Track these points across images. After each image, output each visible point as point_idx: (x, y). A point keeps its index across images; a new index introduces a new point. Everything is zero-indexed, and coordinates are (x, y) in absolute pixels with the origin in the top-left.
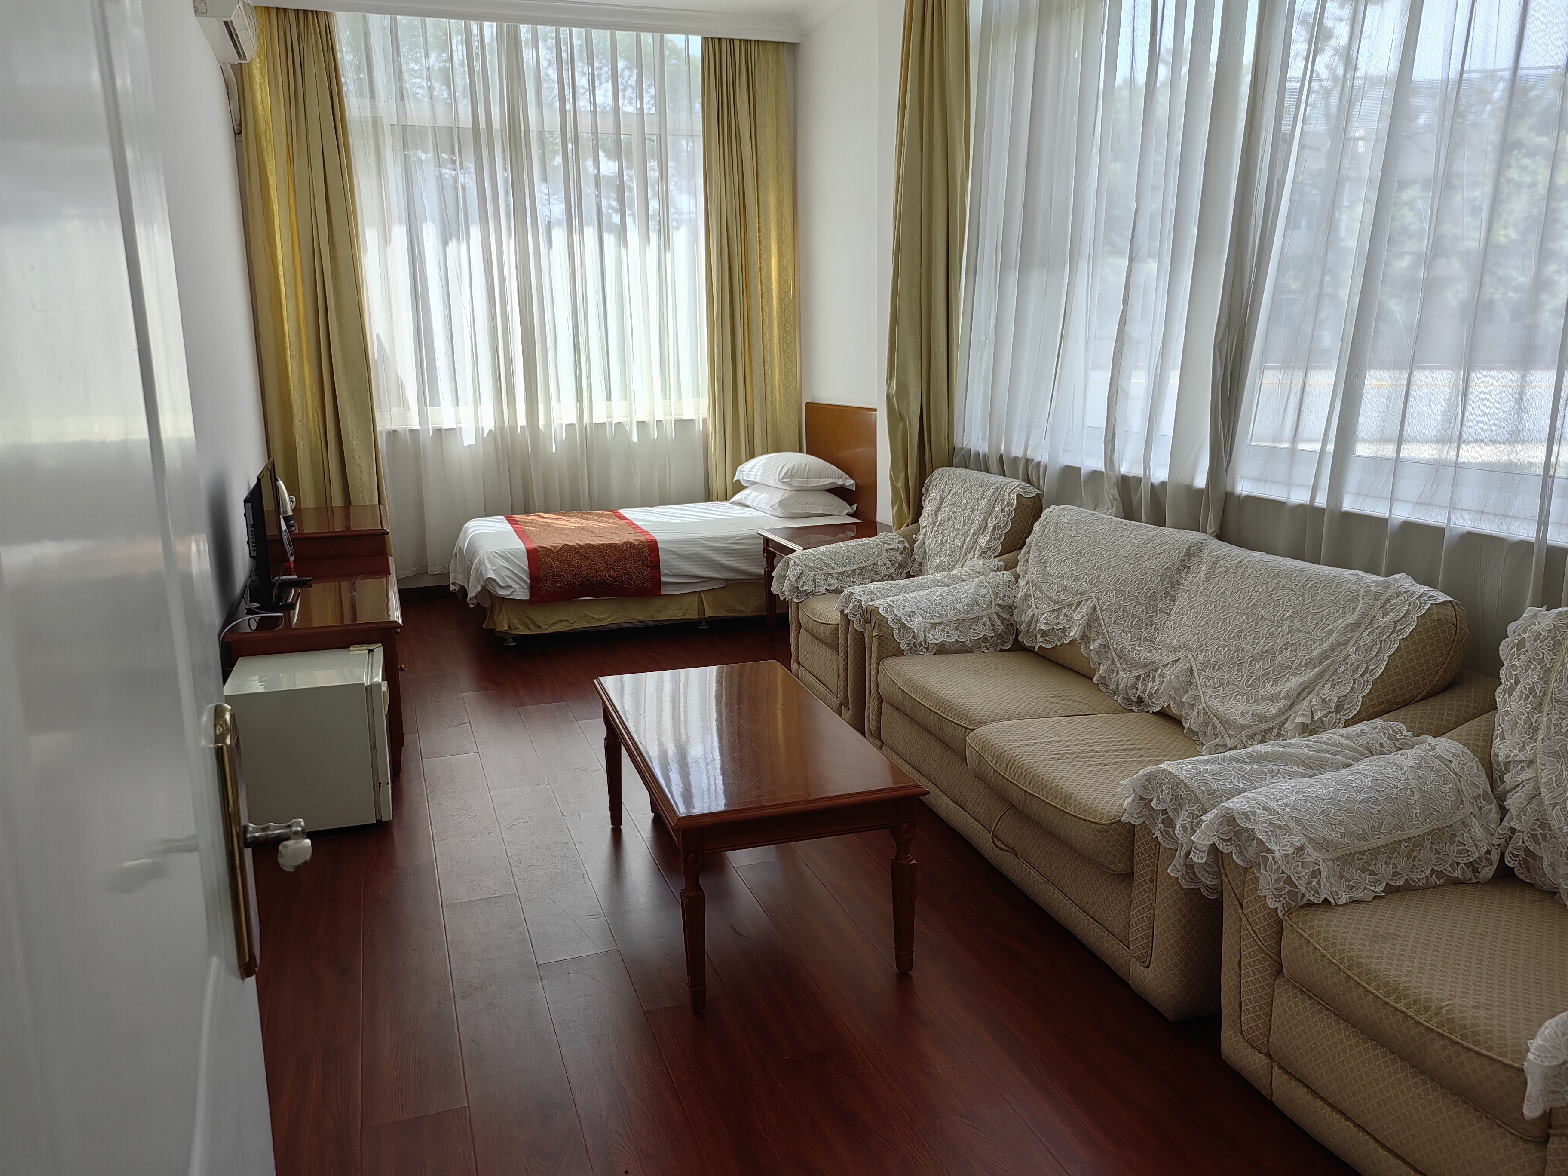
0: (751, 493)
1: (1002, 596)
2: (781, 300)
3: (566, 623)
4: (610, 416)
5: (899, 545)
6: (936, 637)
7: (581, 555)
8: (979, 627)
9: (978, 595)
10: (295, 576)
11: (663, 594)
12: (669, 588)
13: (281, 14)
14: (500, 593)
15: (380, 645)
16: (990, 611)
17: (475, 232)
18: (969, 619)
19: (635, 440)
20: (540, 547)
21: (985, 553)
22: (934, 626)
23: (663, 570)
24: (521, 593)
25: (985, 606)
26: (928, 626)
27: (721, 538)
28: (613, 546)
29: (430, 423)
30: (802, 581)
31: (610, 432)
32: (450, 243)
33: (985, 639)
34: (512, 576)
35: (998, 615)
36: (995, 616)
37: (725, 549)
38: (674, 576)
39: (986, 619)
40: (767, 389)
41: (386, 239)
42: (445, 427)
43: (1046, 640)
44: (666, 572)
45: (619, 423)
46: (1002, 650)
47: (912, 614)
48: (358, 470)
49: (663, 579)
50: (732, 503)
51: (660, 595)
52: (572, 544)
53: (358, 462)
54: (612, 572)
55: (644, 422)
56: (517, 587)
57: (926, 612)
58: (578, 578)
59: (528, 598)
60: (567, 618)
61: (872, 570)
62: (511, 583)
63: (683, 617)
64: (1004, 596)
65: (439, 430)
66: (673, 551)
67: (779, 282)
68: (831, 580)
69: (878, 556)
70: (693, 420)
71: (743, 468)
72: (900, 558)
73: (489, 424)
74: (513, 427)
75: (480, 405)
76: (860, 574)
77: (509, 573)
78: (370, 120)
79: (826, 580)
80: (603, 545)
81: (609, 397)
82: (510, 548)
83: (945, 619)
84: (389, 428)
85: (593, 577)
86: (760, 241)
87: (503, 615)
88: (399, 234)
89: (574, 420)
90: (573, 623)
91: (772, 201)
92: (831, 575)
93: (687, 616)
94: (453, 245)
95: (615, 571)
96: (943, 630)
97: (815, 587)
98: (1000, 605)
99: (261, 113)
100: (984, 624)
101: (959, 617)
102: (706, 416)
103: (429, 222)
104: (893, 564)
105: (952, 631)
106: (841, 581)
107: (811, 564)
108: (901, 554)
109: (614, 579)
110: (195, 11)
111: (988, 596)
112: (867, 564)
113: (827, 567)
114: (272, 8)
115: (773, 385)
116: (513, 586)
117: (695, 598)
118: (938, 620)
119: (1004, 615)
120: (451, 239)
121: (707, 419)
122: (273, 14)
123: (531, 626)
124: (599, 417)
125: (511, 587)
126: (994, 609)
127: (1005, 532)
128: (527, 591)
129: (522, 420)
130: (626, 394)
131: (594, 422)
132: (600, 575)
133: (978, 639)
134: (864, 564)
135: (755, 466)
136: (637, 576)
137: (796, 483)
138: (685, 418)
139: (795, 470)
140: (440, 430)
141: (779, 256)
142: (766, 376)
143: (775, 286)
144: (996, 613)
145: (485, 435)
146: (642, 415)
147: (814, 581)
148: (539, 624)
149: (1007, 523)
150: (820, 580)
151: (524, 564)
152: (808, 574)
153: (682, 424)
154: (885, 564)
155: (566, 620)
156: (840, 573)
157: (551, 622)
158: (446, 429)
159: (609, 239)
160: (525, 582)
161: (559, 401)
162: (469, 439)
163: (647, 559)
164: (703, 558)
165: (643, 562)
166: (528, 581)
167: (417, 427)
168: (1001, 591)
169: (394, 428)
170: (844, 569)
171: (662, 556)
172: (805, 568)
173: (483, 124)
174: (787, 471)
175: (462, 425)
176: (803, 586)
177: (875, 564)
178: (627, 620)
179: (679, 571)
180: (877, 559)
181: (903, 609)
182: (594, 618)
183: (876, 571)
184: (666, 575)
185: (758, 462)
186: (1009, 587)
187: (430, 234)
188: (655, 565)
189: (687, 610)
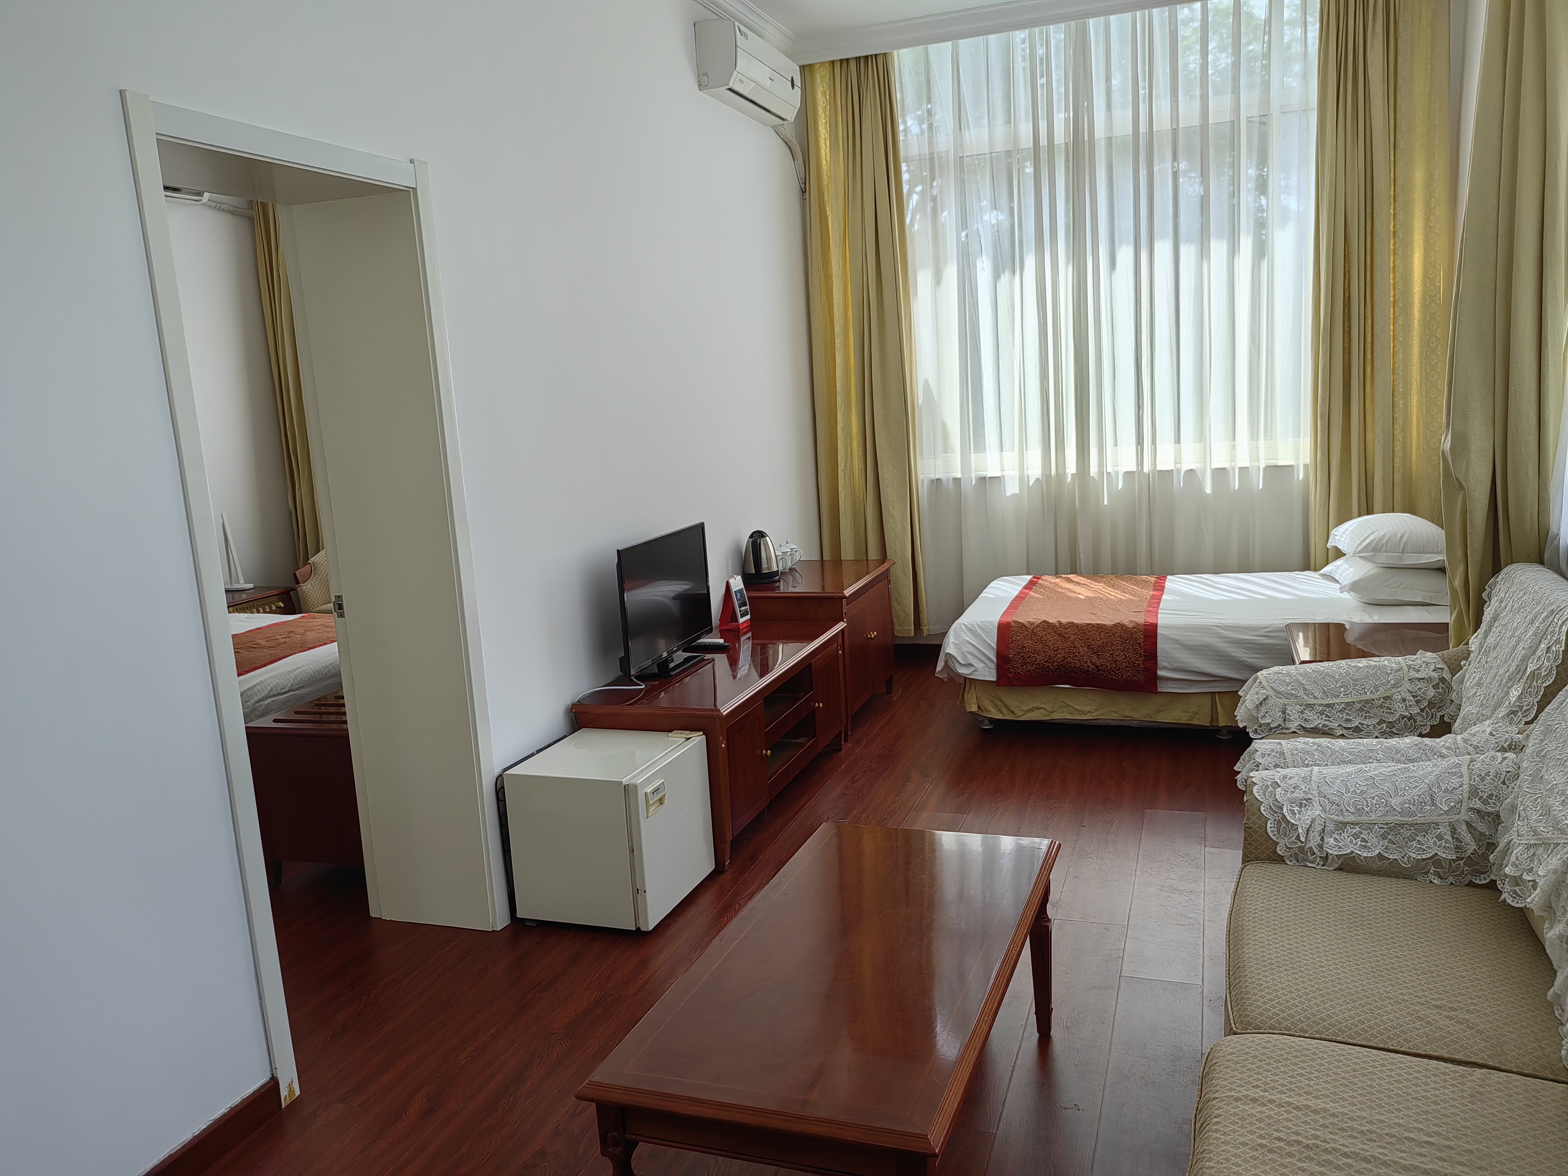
0: (1341, 565)
1: (1485, 796)
2: (1425, 306)
3: (1042, 711)
4: (1178, 461)
5: (1432, 673)
6: (1336, 846)
7: (1059, 634)
8: (1430, 840)
9: (1439, 787)
10: (721, 641)
11: (1159, 690)
12: (1170, 684)
13: (845, 65)
14: (959, 671)
15: (702, 733)
16: (1457, 817)
17: (1030, 262)
18: (1411, 825)
19: (1208, 490)
20: (1015, 622)
21: (1514, 713)
22: (1342, 826)
23: (1161, 661)
24: (986, 672)
25: (1446, 809)
26: (1330, 826)
27: (1246, 628)
28: (1100, 628)
29: (973, 471)
30: (1263, 710)
31: (1179, 482)
32: (1002, 276)
33: (1435, 860)
34: (976, 653)
35: (1469, 825)
36: (1464, 827)
37: (1248, 642)
38: (1175, 670)
39: (1444, 830)
40: (1396, 426)
41: (938, 279)
42: (989, 475)
43: (1515, 892)
44: (1165, 664)
45: (1191, 470)
46: (1471, 884)
47: (1304, 803)
48: (891, 521)
49: (1160, 673)
50: (1321, 575)
51: (1155, 692)
52: (1051, 621)
53: (892, 512)
54: (1095, 658)
55: (1224, 469)
56: (980, 666)
57: (1333, 803)
58: (1053, 662)
59: (994, 679)
60: (1044, 706)
61: (1381, 706)
62: (973, 661)
63: (1190, 722)
64: (1490, 796)
65: (983, 480)
66: (1176, 640)
67: (1424, 283)
68: (1309, 714)
69: (1394, 686)
70: (1292, 466)
71: (1336, 531)
72: (1431, 693)
73: (1035, 471)
74: (1061, 476)
75: (1027, 450)
76: (1361, 710)
77: (972, 649)
78: (927, 157)
79: (1302, 712)
80: (1089, 624)
81: (1178, 440)
82: (981, 620)
83: (1364, 819)
84: (933, 476)
85: (1071, 663)
86: (1394, 232)
87: (972, 694)
88: (951, 273)
89: (1133, 468)
90: (1052, 712)
91: (1419, 176)
92: (1310, 706)
93: (1195, 722)
94: (1005, 278)
95: (1099, 658)
96: (1356, 836)
97: (1285, 720)
98: (1478, 811)
99: (824, 168)
100: (1440, 837)
101: (1390, 819)
102: (1308, 461)
103: (984, 257)
104: (1417, 702)
105: (1372, 840)
106: (1327, 716)
107: (1282, 689)
108: (1436, 687)
109: (1097, 667)
110: (699, 85)
111: (1459, 791)
112: (1373, 696)
113: (1307, 695)
114: (836, 61)
115: (1407, 420)
116: (974, 664)
117: (1207, 700)
118: (1352, 818)
119: (1482, 827)
120: (1004, 272)
121: (1308, 465)
122: (837, 66)
123: (1004, 710)
124: (1165, 463)
125: (971, 665)
126: (1464, 815)
127: (1545, 685)
128: (994, 672)
129: (1071, 468)
130: (1202, 435)
131: (1158, 469)
132: (1079, 661)
133: (1423, 860)
134: (1369, 696)
135: (1347, 530)
136: (1127, 667)
137: (1384, 558)
138: (1281, 463)
139: (1384, 541)
140: (985, 478)
141: (1425, 249)
142: (1396, 409)
143: (1417, 289)
144: (1467, 823)
145: (1030, 485)
146: (1219, 460)
147: (1284, 712)
148: (1011, 708)
149: (1550, 671)
150: (1293, 712)
151: (993, 641)
152: (1274, 700)
153: (1275, 471)
154: (1404, 700)
155: (1044, 709)
156: (1328, 705)
157: (1026, 708)
158: (990, 478)
159: (1188, 252)
160: (991, 661)
161: (1116, 445)
162: (1012, 488)
163: (1140, 646)
164: (1216, 651)
165: (1134, 649)
166: (995, 660)
167: (959, 476)
168: (1486, 788)
169: (937, 477)
170: (1335, 700)
171: (1161, 645)
172: (1271, 693)
173: (1044, 141)
174: (1374, 540)
175: (1006, 473)
176: (1264, 716)
177: (1386, 698)
178: (1116, 716)
179: (1181, 665)
180: (1393, 691)
181: (1292, 792)
182: (1077, 710)
183: (1388, 708)
184: (1165, 668)
185: (1350, 526)
186: (1504, 783)
187: (984, 268)
188: (1151, 655)
189: (1196, 713)
